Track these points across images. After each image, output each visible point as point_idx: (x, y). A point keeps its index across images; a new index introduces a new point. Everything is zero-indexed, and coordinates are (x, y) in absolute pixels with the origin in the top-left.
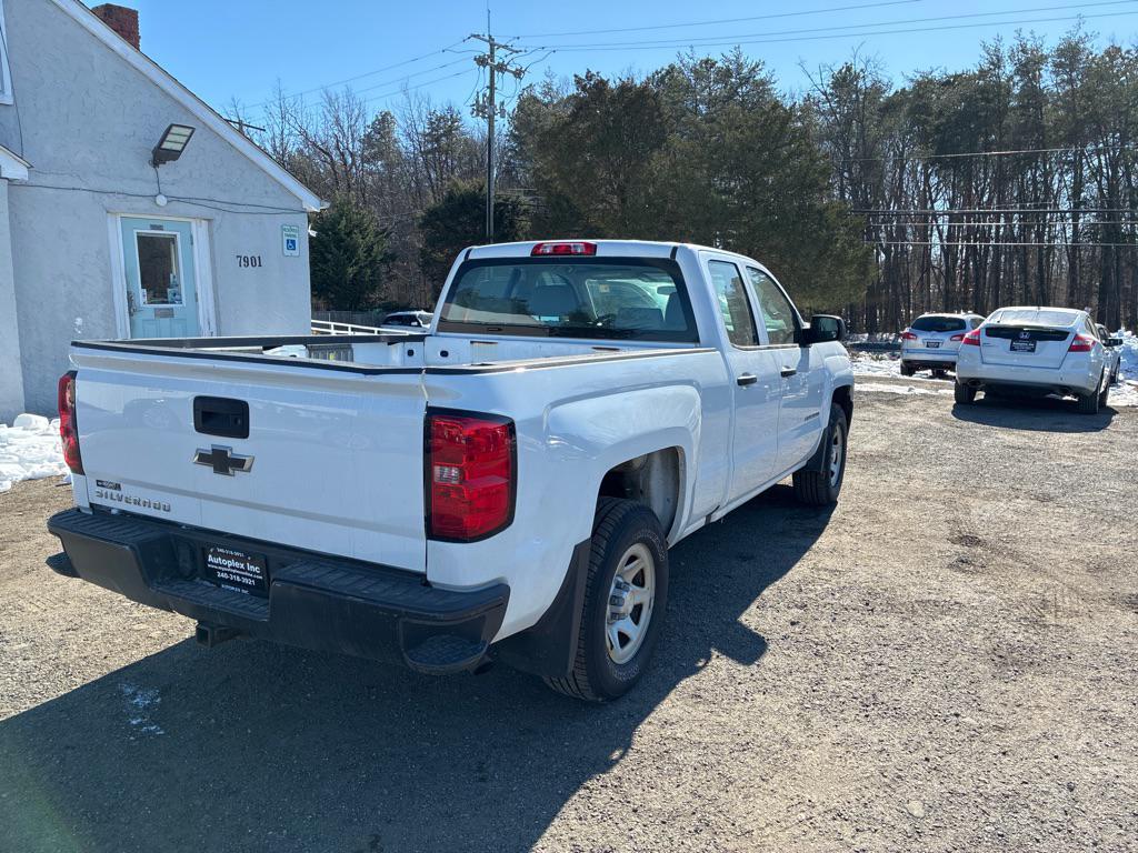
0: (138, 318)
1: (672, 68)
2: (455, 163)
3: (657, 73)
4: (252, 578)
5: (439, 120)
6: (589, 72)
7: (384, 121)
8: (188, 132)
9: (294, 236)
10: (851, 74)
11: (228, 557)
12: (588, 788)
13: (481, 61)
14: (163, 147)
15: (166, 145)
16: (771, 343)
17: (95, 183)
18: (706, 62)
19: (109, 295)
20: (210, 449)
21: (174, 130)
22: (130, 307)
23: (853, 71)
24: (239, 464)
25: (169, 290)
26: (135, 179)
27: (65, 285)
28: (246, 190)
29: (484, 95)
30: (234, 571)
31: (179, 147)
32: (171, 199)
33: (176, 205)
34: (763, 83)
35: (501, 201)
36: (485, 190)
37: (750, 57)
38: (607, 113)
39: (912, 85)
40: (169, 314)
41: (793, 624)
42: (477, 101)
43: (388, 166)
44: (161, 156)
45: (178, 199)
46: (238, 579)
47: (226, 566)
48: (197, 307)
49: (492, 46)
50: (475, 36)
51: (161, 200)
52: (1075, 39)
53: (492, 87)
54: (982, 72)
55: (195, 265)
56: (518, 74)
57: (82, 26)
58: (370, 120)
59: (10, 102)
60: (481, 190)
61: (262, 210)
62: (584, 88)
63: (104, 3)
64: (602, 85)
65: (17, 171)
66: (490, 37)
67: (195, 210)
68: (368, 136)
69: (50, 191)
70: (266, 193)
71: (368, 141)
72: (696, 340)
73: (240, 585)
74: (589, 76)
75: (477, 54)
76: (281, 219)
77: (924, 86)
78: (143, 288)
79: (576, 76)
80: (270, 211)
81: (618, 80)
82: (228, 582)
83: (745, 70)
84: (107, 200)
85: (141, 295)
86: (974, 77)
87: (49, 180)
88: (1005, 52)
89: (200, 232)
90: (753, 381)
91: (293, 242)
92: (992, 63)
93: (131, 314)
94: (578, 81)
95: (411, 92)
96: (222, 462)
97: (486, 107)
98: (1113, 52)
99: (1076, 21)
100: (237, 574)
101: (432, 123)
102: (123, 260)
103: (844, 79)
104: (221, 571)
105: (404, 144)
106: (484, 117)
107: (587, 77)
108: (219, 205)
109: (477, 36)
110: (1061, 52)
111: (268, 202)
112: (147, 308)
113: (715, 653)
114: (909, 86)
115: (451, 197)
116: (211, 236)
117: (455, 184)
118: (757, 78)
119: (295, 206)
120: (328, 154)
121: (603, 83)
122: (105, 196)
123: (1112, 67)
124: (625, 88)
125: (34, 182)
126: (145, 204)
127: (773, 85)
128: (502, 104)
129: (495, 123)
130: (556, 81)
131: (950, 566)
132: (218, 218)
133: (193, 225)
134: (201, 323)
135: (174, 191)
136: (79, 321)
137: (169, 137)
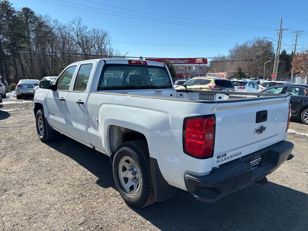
4: (259, 162)
11: (255, 159)
24: (265, 128)
47: (254, 162)
73: (256, 166)
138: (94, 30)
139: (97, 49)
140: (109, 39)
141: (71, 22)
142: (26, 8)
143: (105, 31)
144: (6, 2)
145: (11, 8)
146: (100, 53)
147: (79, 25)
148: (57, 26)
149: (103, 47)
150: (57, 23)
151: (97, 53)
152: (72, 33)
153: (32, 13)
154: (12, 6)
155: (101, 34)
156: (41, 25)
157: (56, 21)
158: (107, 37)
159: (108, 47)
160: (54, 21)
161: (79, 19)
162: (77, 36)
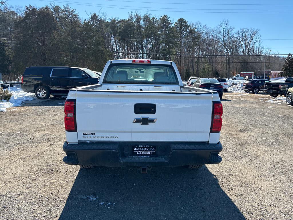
4: (151, 152)
10: (96, 16)
11: (143, 148)
18: (57, 7)
20: (141, 118)
23: (96, 15)
24: (152, 121)
30: (144, 151)
34: (76, 15)
39: (111, 21)
46: (145, 153)
47: (141, 150)
52: (147, 15)
54: (129, 20)
62: (29, 10)
64: (34, 10)
72: (179, 84)
73: (146, 155)
77: (113, 21)
79: (26, 6)
82: (141, 155)
83: (70, 11)
86: (126, 21)
88: (133, 15)
92: (131, 18)
94: (27, 8)
96: (145, 121)
98: (153, 18)
99: (147, 11)
100: (144, 152)
103: (94, 17)
104: (138, 152)
107: (30, 7)
110: (145, 17)
114: (109, 21)
118: (74, 13)
123: (154, 22)
127: (78, 16)
130: (8, 6)
138: (243, 30)
139: (245, 48)
140: (259, 37)
141: (219, 25)
142: (181, 19)
143: (255, 29)
144: (165, 16)
145: (169, 20)
146: (247, 52)
147: (226, 27)
148: (206, 31)
149: (251, 46)
150: (205, 28)
151: (243, 53)
152: (219, 35)
153: (185, 22)
154: (169, 19)
155: (251, 33)
156: (192, 31)
157: (205, 27)
158: (256, 35)
159: (257, 45)
160: (203, 27)
161: (226, 22)
162: (223, 37)
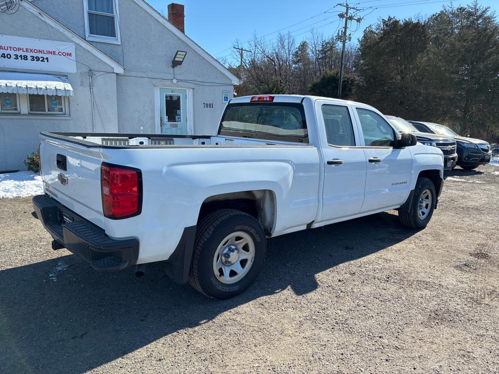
0: (164, 127)
1: (442, 12)
2: (333, 63)
3: (434, 15)
5: (326, 44)
6: (390, 17)
7: (304, 46)
8: (184, 53)
9: (227, 95)
11: (67, 217)
12: (178, 333)
13: (341, 16)
14: (176, 60)
15: (176, 59)
16: (366, 145)
17: (150, 75)
18: (460, 9)
19: (153, 118)
21: (179, 53)
22: (161, 123)
24: (65, 180)
25: (177, 117)
26: (166, 73)
27: (137, 114)
28: (209, 76)
29: (342, 31)
31: (181, 60)
32: (178, 80)
33: (180, 83)
34: (489, 18)
35: (346, 79)
36: (339, 75)
37: (482, 5)
38: (397, 36)
40: (176, 126)
41: (340, 281)
42: (338, 34)
43: (304, 65)
44: (175, 64)
45: (181, 81)
47: (67, 220)
48: (187, 124)
49: (347, 8)
50: (339, 4)
51: (175, 81)
53: (346, 28)
55: (187, 108)
56: (359, 20)
57: (148, 13)
58: (297, 45)
59: (120, 43)
60: (337, 75)
61: (215, 84)
62: (387, 25)
63: (171, 3)
65: (119, 70)
66: (347, 4)
67: (187, 85)
68: (297, 52)
69: (134, 78)
70: (217, 77)
71: (296, 55)
72: (308, 142)
74: (390, 19)
75: (339, 13)
76: (222, 88)
78: (167, 115)
79: (383, 20)
80: (218, 85)
81: (404, 20)
83: (480, 12)
84: (154, 81)
85: (166, 118)
87: (133, 74)
89: (189, 93)
90: (340, 163)
91: (227, 98)
93: (161, 126)
94: (384, 22)
95: (315, 31)
97: (342, 37)
101: (323, 46)
102: (159, 105)
105: (311, 55)
106: (341, 41)
107: (388, 19)
108: (197, 83)
109: (340, 5)
111: (217, 81)
112: (168, 124)
113: (289, 287)
115: (323, 79)
116: (194, 95)
117: (326, 72)
118: (486, 16)
119: (228, 82)
120: (273, 61)
121: (397, 22)
122: (154, 80)
124: (407, 24)
125: (126, 74)
126: (169, 83)
127: (495, 19)
128: (350, 35)
129: (346, 44)
131: (456, 267)
132: (197, 88)
133: (187, 91)
134: (188, 130)
135: (180, 77)
136: (142, 128)
137: (177, 56)
